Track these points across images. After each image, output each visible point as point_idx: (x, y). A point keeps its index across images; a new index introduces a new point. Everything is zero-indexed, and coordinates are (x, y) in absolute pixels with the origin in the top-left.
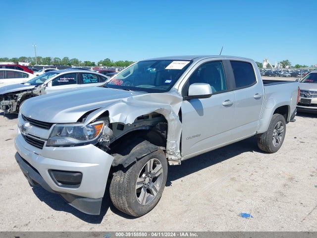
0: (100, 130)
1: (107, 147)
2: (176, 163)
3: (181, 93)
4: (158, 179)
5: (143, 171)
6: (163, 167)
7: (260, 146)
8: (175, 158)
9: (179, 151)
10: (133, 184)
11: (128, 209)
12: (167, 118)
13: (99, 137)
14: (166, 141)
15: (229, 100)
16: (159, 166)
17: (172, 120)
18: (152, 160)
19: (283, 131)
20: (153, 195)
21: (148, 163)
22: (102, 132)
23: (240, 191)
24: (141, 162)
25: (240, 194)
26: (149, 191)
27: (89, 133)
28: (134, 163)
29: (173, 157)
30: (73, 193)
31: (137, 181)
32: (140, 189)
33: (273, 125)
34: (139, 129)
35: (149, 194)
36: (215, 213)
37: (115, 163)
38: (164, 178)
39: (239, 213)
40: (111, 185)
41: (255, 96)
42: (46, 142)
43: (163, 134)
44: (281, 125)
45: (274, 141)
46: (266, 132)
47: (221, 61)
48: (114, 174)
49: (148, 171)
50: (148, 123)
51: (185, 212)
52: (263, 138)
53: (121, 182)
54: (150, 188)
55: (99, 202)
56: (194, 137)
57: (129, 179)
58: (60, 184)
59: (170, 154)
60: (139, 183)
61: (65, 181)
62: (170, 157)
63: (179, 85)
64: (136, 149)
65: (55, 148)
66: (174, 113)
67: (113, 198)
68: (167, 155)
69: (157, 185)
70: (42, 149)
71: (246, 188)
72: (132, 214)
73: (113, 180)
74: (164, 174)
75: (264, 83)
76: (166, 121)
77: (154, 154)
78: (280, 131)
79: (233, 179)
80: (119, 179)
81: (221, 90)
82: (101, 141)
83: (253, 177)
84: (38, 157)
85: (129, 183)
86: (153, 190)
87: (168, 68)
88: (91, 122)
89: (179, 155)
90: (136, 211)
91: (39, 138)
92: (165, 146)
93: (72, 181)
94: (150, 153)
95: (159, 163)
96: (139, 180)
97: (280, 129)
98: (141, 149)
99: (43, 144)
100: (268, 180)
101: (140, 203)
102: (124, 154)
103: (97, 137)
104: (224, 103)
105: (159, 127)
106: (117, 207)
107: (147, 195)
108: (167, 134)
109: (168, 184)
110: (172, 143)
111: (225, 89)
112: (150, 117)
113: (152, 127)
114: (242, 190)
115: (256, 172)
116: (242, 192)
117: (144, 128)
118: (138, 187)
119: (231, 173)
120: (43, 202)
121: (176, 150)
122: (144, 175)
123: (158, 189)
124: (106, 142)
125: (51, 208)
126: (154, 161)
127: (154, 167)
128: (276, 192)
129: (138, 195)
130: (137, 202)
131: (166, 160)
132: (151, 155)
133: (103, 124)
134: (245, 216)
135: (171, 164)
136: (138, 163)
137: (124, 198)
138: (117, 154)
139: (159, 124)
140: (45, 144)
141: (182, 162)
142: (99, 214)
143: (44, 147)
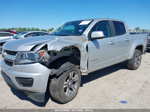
0: (43, 55)
1: (47, 64)
2: (85, 74)
3: (87, 37)
4: (76, 83)
5: (68, 78)
6: (78, 76)
7: (129, 67)
8: (85, 71)
9: (87, 68)
10: (62, 85)
11: (60, 99)
12: (80, 50)
13: (42, 59)
14: (80, 62)
15: (112, 41)
16: (76, 76)
17: (83, 51)
18: (72, 72)
19: (140, 58)
20: (73, 91)
21: (70, 74)
22: (44, 57)
23: (120, 89)
24: (66, 73)
25: (120, 90)
26: (71, 89)
27: (37, 57)
28: (62, 73)
29: (84, 71)
30: (29, 90)
31: (64, 84)
32: (66, 88)
33: (135, 55)
34: (65, 55)
35: (71, 91)
36: (107, 101)
37: (52, 74)
38: (79, 82)
39: (120, 100)
40: (50, 86)
41: (126, 40)
42: (14, 62)
43: (78, 58)
44: (139, 55)
45: (136, 64)
46: (132, 59)
47: (108, 21)
48: (52, 80)
49: (70, 78)
50: (70, 52)
51: (91, 100)
52: (130, 62)
53: (55, 84)
54: (72, 87)
55: (44, 95)
56: (95, 60)
57: (60, 82)
58: (22, 85)
59: (82, 69)
60: (65, 85)
61: (24, 83)
62: (82, 71)
63: (86, 33)
64: (63, 66)
65: (19, 65)
66: (83, 47)
67: (51, 93)
68: (80, 70)
69: (76, 86)
70: (12, 66)
71: (123, 87)
72: (62, 101)
73: (51, 83)
74: (79, 80)
75: (130, 34)
76: (79, 51)
77: (73, 69)
78: (138, 58)
79: (116, 83)
80: (54, 82)
81: (108, 36)
82: (43, 61)
83: (126, 82)
84: (10, 71)
85: (60, 84)
86: (73, 88)
87: (80, 24)
88: (38, 51)
89: (87, 70)
90: (64, 100)
91: (11, 60)
92: (79, 65)
93: (28, 83)
94: (71, 68)
95: (76, 74)
96: (65, 83)
97: (139, 58)
98: (66, 66)
99: (13, 64)
100: (134, 83)
101: (66, 95)
102: (57, 69)
103: (41, 59)
104: (110, 43)
105: (76, 55)
106: (54, 98)
107: (70, 91)
108: (80, 58)
109: (81, 86)
110: (83, 64)
111: (110, 35)
112: (71, 49)
113: (72, 55)
114: (121, 88)
115: (127, 79)
116: (121, 89)
117: (68, 55)
118: (65, 87)
119: (114, 80)
120: (15, 95)
121: (85, 67)
122: (68, 81)
123: (76, 88)
124: (47, 62)
125: (19, 99)
126: (74, 73)
127: (74, 76)
128: (139, 90)
129: (65, 91)
130: (64, 95)
131: (80, 72)
132: (71, 70)
133: (44, 52)
134: (123, 102)
135: (82, 75)
136: (65, 74)
137: (57, 93)
138: (53, 69)
139: (75, 53)
140: (14, 63)
141: (89, 74)
142: (44, 102)
143: (13, 65)
